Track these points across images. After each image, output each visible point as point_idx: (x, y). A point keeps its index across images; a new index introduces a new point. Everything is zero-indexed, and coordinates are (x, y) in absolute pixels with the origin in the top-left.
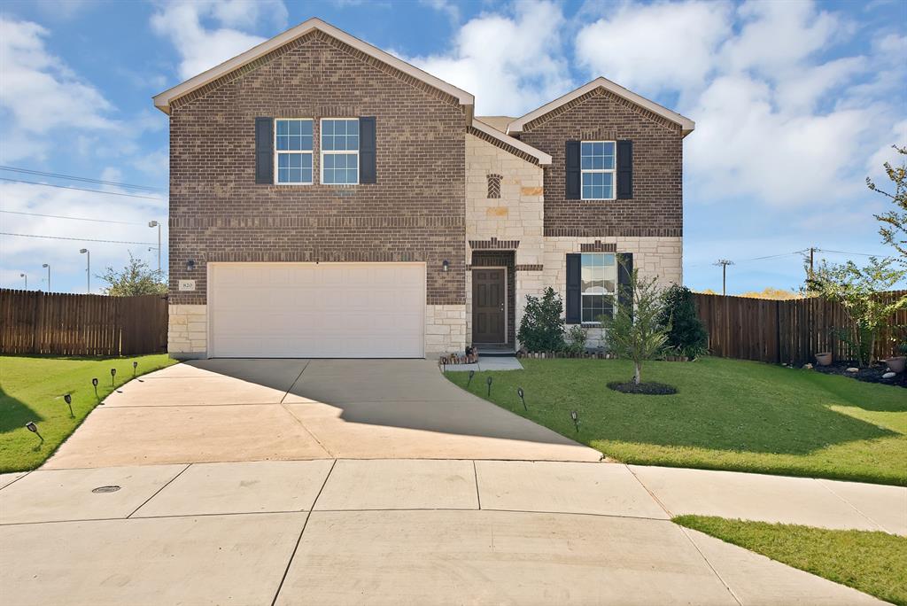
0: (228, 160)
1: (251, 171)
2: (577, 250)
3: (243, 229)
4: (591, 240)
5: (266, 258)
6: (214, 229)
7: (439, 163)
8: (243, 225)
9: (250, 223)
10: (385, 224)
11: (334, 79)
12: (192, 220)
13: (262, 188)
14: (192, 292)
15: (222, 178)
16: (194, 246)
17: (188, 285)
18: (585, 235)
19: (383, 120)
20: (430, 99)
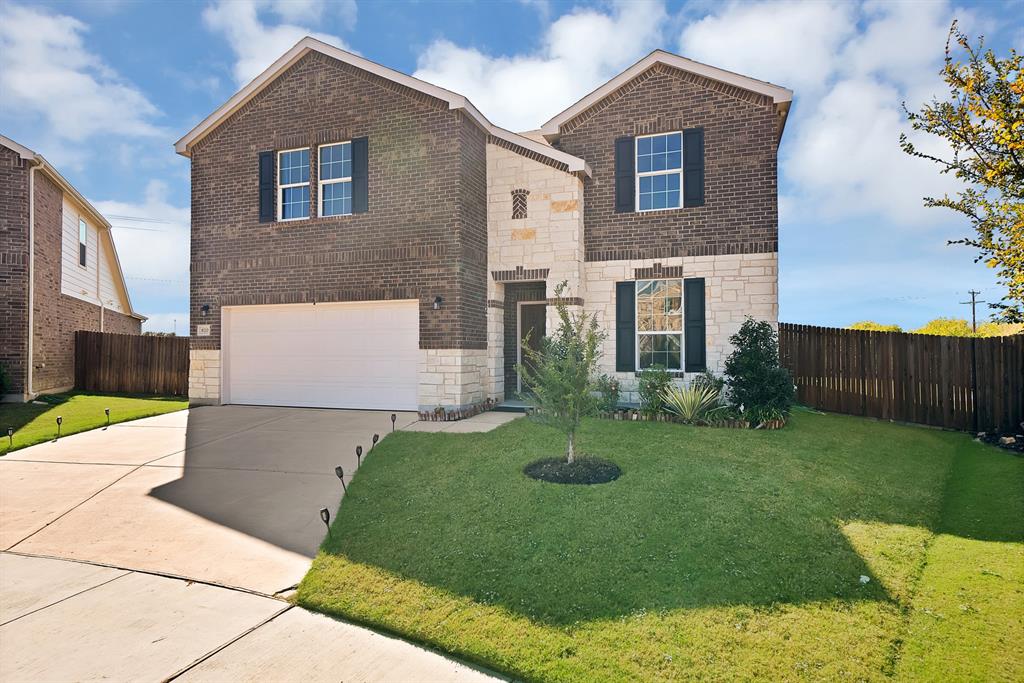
0: (236, 200)
1: (255, 209)
2: (630, 276)
3: (249, 270)
4: (649, 263)
5: (268, 300)
6: (225, 272)
7: (432, 181)
8: (248, 266)
9: (254, 265)
10: (376, 258)
11: (328, 101)
12: (208, 264)
13: (264, 227)
14: (208, 337)
15: (231, 219)
16: (209, 290)
17: (204, 330)
18: (641, 256)
19: (375, 140)
20: (422, 108)
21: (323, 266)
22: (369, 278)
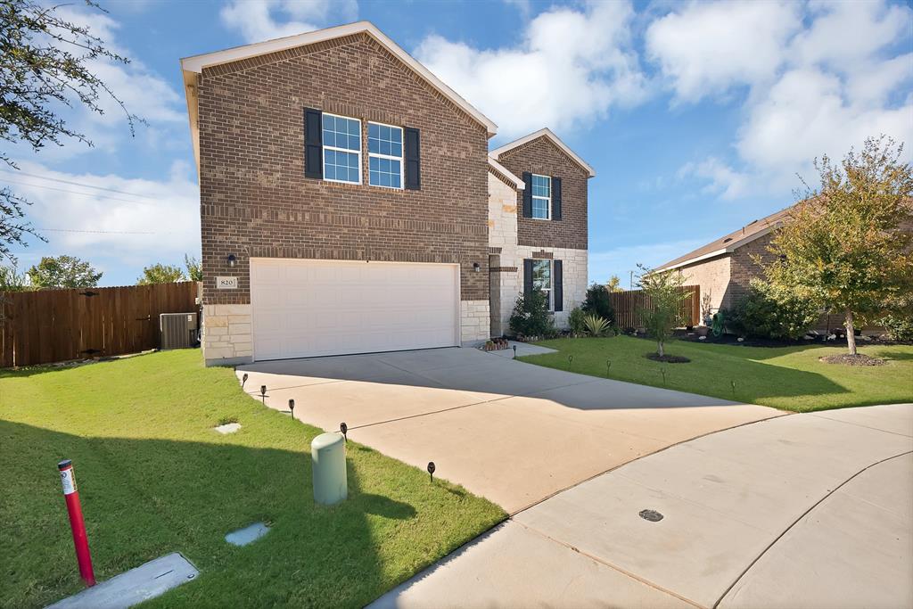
3: (292, 223)
5: (318, 255)
6: (259, 221)
8: (292, 219)
9: (300, 218)
10: (428, 229)
13: (312, 183)
14: (234, 290)
16: (235, 238)
19: (425, 134)
20: (462, 122)
21: (378, 229)
22: (422, 244)
